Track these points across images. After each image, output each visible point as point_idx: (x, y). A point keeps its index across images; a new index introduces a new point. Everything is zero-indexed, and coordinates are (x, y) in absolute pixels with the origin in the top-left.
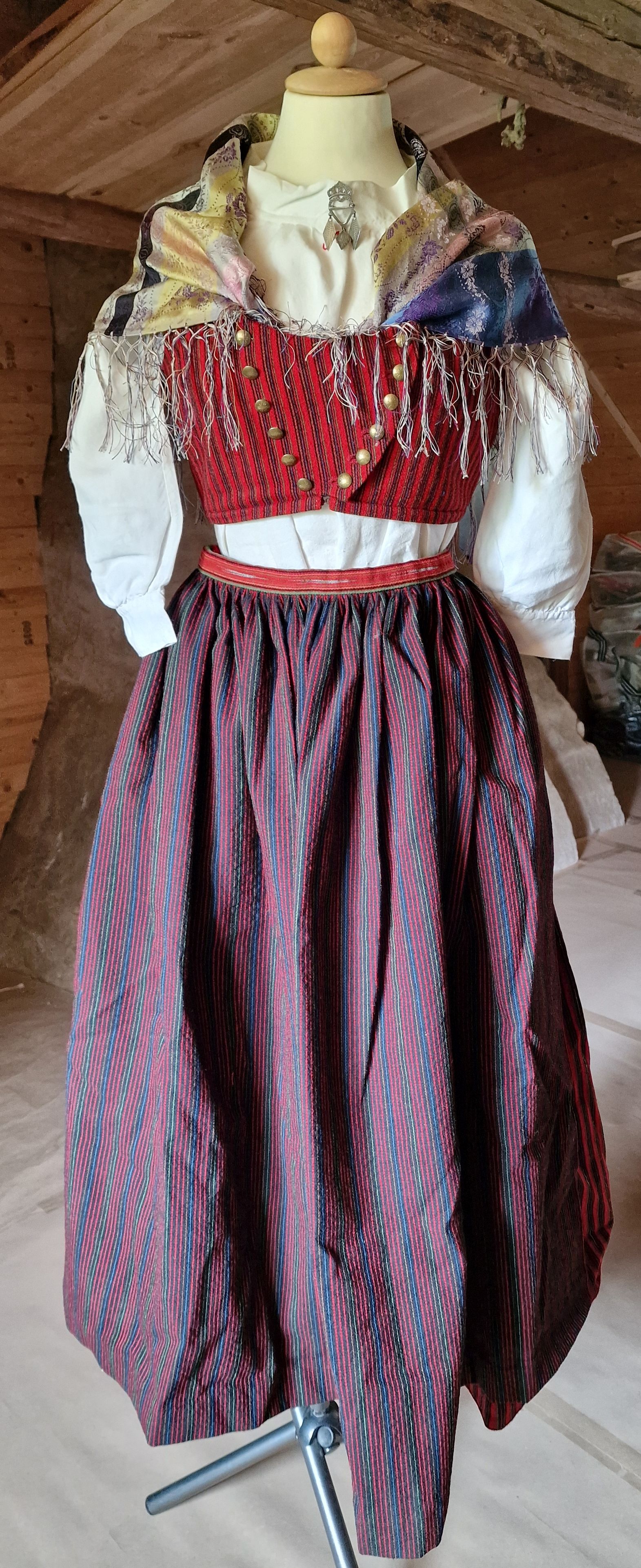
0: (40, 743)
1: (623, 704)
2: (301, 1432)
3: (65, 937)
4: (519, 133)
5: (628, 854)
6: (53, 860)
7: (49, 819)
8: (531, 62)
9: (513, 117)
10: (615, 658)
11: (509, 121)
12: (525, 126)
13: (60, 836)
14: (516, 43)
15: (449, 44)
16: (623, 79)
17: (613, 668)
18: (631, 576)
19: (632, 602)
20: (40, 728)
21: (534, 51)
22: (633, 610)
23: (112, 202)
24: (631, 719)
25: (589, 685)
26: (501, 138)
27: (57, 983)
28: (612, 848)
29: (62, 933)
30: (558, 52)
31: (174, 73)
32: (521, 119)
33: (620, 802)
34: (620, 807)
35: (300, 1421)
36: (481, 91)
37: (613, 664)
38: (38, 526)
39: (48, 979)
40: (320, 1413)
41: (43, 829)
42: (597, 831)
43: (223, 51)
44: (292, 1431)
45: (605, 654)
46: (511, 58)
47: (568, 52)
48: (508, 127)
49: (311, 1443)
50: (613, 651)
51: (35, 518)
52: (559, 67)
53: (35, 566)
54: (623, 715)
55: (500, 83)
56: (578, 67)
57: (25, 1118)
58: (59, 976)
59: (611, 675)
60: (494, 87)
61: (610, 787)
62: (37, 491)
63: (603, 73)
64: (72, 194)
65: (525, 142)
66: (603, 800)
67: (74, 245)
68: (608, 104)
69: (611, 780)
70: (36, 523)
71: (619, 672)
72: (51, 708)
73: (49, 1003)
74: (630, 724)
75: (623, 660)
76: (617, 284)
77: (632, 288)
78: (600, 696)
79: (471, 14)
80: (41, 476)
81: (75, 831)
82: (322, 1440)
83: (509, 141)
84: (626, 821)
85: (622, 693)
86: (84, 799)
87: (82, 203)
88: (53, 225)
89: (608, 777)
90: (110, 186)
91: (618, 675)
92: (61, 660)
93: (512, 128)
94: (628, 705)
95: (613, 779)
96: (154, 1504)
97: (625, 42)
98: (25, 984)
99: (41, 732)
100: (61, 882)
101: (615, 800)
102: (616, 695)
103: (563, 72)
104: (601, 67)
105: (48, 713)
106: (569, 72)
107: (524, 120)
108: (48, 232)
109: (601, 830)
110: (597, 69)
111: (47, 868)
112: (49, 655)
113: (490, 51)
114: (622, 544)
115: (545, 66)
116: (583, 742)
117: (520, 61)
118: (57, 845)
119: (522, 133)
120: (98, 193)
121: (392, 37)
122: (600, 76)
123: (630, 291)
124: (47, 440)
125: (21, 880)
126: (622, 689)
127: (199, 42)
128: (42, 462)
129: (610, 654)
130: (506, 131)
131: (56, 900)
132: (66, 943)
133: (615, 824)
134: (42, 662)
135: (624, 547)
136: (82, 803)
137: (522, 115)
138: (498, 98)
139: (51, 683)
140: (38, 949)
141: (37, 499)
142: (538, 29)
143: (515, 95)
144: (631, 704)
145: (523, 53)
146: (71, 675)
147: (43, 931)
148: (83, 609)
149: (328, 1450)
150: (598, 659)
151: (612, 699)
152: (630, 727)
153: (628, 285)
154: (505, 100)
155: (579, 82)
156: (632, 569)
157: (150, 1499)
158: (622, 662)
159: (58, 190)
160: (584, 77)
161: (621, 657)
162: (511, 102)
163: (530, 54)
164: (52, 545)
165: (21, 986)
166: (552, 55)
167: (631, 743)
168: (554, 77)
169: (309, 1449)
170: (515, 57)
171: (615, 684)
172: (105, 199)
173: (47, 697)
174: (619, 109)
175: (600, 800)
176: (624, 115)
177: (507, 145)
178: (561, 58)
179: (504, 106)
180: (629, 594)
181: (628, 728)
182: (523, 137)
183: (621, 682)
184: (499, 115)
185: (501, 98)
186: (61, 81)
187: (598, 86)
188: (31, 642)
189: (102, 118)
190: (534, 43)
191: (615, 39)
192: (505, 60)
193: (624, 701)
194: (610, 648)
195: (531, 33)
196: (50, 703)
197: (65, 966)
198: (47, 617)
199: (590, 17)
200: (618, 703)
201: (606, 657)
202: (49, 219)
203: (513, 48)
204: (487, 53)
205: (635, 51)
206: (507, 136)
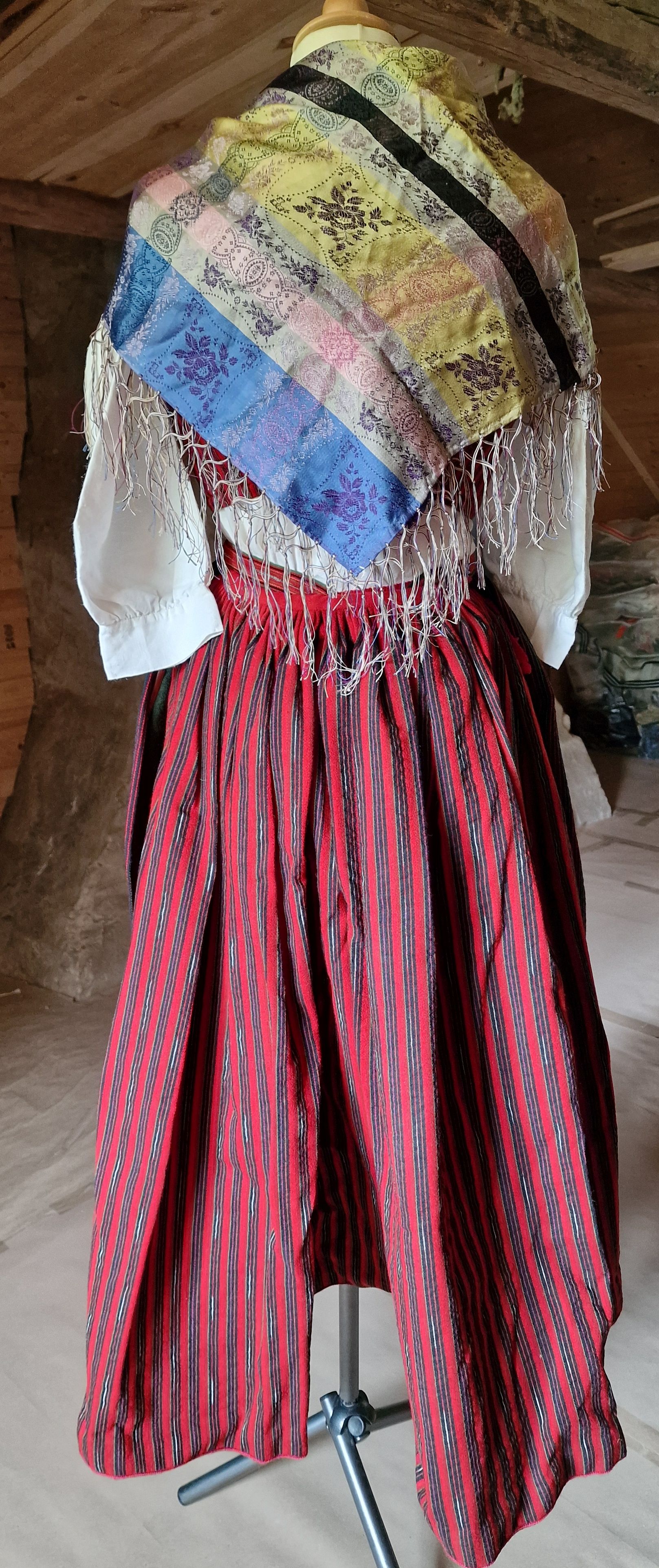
0: (26, 747)
1: (605, 696)
2: (331, 1422)
3: (61, 941)
4: (517, 105)
5: (615, 846)
6: (44, 866)
7: (37, 825)
8: (532, 29)
9: (511, 87)
10: (598, 650)
11: (506, 92)
12: (523, 98)
13: (51, 840)
14: (517, 10)
15: (449, 12)
16: (624, 46)
17: (595, 659)
18: (612, 566)
19: (614, 592)
20: (25, 733)
21: (535, 18)
22: (615, 600)
23: (89, 188)
24: (614, 711)
25: (572, 678)
26: (498, 111)
27: (54, 988)
28: (599, 840)
29: (57, 938)
30: (560, 19)
31: (158, 48)
32: (519, 91)
33: (607, 795)
34: (606, 799)
35: (330, 1411)
36: (479, 62)
37: (595, 655)
38: (17, 527)
39: (45, 984)
40: (349, 1403)
41: (33, 834)
42: (585, 824)
43: (208, 24)
44: (322, 1420)
45: (587, 646)
46: (512, 27)
47: (571, 20)
48: (505, 100)
49: (342, 1432)
50: (595, 642)
51: (13, 518)
52: (561, 35)
53: (15, 567)
54: (606, 707)
55: (500, 52)
56: (580, 34)
57: (31, 1122)
58: (56, 980)
59: (593, 667)
60: (493, 57)
61: (595, 781)
62: (16, 491)
63: (604, 40)
64: (45, 180)
65: (523, 115)
66: (590, 793)
67: (44, 233)
68: (610, 73)
69: (598, 772)
70: (14, 524)
71: (601, 664)
72: (35, 712)
73: (47, 1008)
74: (613, 716)
75: (605, 652)
76: (599, 264)
77: (613, 268)
78: (582, 689)
80: (18, 475)
81: (65, 836)
82: (353, 1429)
83: (507, 114)
84: (612, 812)
85: (605, 685)
86: (74, 803)
87: (55, 189)
88: (26, 213)
89: (593, 769)
90: (85, 170)
91: (600, 666)
92: (44, 664)
93: (510, 100)
94: (611, 697)
95: (599, 771)
96: (186, 1495)
97: (627, 8)
98: (21, 988)
99: (27, 736)
100: (54, 886)
101: (601, 792)
102: (599, 687)
103: (564, 40)
104: (604, 34)
105: (33, 717)
106: (571, 40)
107: (522, 92)
108: (20, 220)
109: (589, 823)
110: (599, 37)
111: (39, 873)
112: (31, 659)
113: (491, 19)
114: (603, 533)
115: (547, 34)
116: (570, 735)
117: (522, 29)
118: (49, 850)
119: (520, 105)
120: (73, 178)
121: (391, 5)
122: (602, 43)
123: (611, 271)
124: (22, 438)
125: (14, 885)
126: (605, 681)
127: (185, 15)
128: (19, 460)
129: (592, 646)
130: (504, 104)
131: (50, 905)
132: (62, 947)
133: (601, 816)
134: (25, 666)
135: (605, 536)
136: (72, 807)
137: (519, 86)
138: (495, 69)
139: (35, 687)
140: (34, 955)
141: (14, 499)
143: (513, 64)
144: (613, 696)
145: (526, 22)
146: (55, 679)
147: (37, 936)
148: (65, 611)
149: (358, 1439)
150: (580, 651)
151: (594, 691)
152: (612, 718)
153: (610, 266)
154: (502, 71)
155: (581, 50)
156: (613, 559)
157: (182, 1490)
158: (604, 653)
159: (31, 176)
160: (586, 45)
161: (603, 649)
162: (509, 72)
163: (532, 22)
164: (31, 545)
165: (18, 991)
166: (554, 22)
167: (614, 735)
168: (556, 45)
169: (340, 1438)
170: (516, 24)
171: (597, 676)
172: (79, 184)
173: (31, 702)
174: (620, 80)
175: (587, 793)
176: (624, 85)
177: (504, 118)
178: (563, 25)
179: (501, 77)
180: (611, 583)
181: (610, 720)
182: (521, 110)
183: (603, 674)
184: (496, 86)
185: (499, 69)
186: (37, 60)
187: (601, 55)
188: (13, 646)
189: (81, 98)
190: (536, 9)
192: (507, 29)
193: (606, 693)
194: (592, 639)
196: (34, 707)
197: (61, 970)
198: (28, 620)
200: (600, 695)
201: (589, 649)
202: (24, 207)
203: (514, 15)
204: (489, 21)
205: (636, 17)
206: (504, 109)
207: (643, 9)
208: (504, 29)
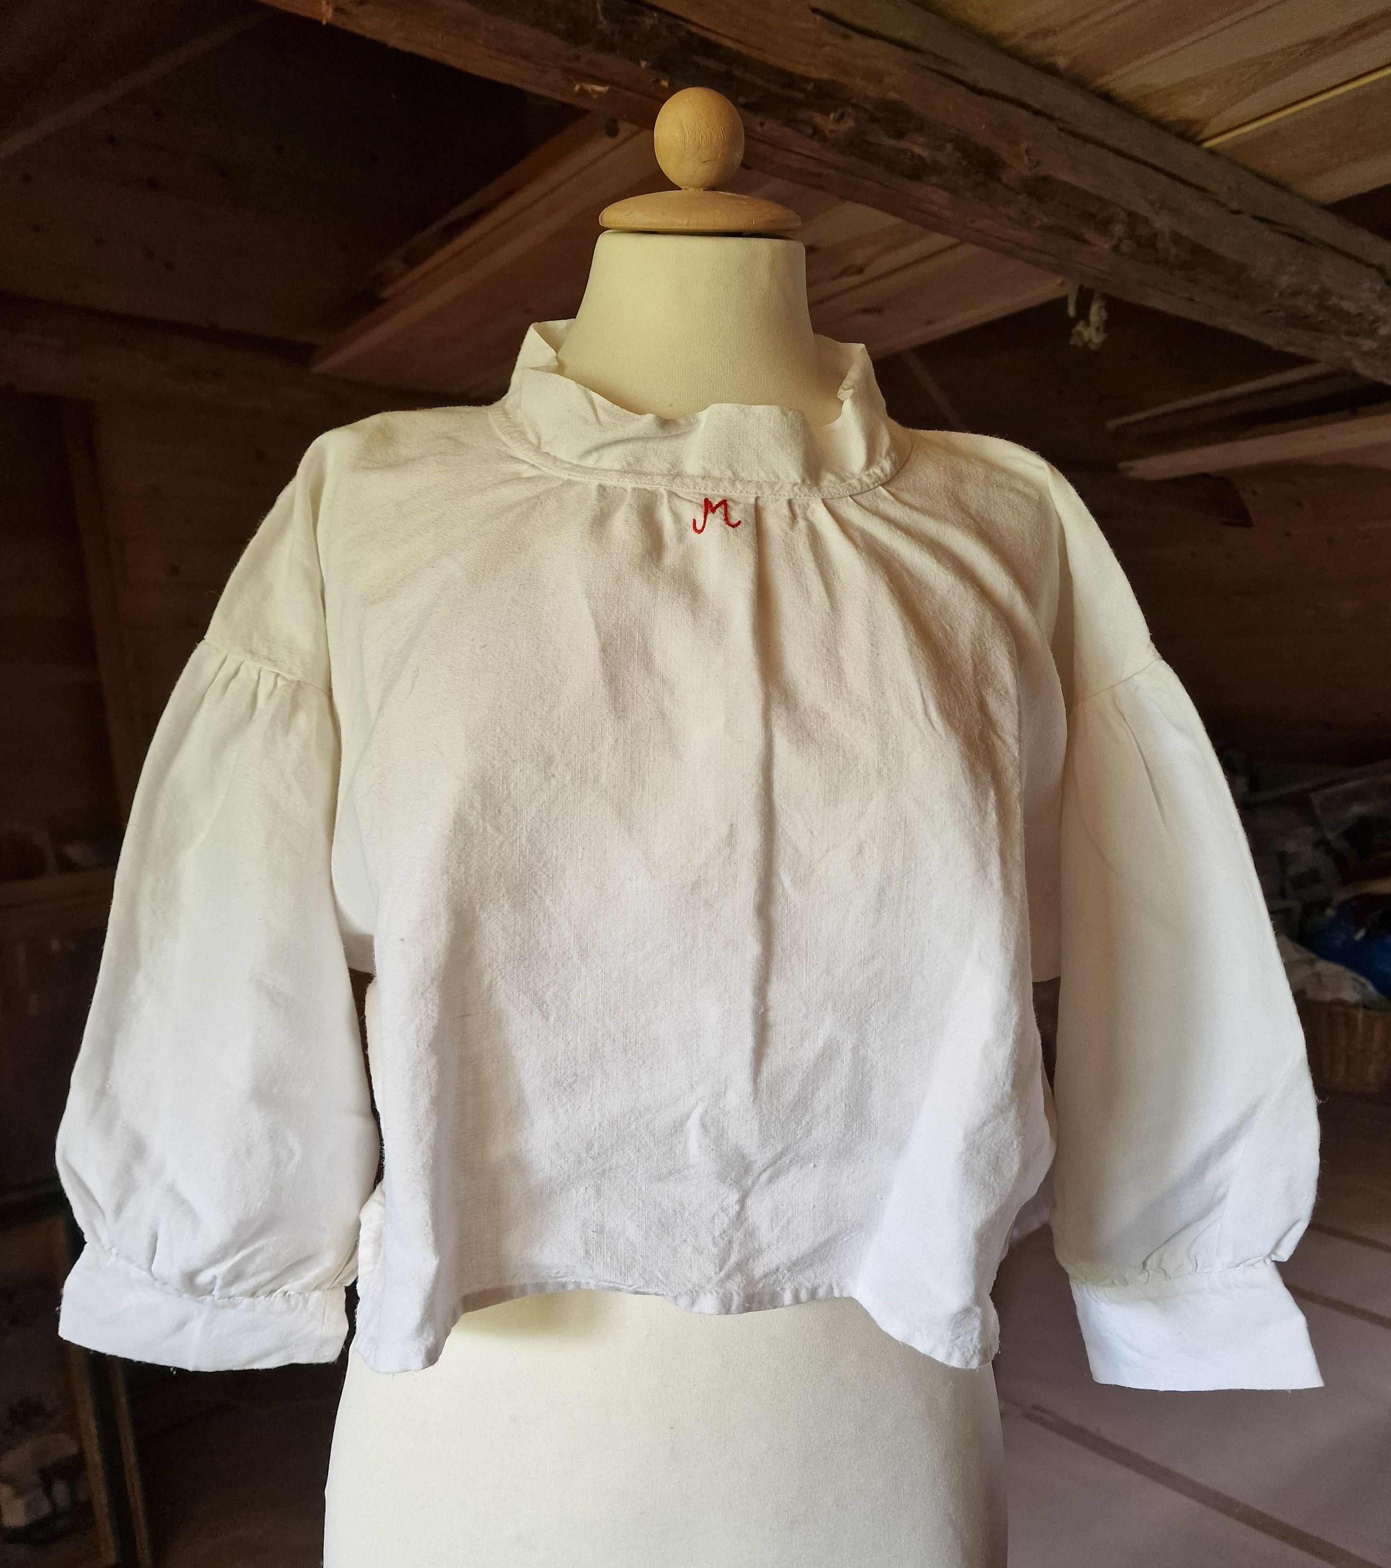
4: (1098, 329)
8: (1139, 245)
11: (1085, 316)
12: (1105, 321)
14: (1123, 223)
21: (1144, 232)
26: (1073, 337)
30: (1173, 232)
32: (1099, 313)
36: (1063, 282)
46: (1115, 242)
47: (1186, 231)
48: (1082, 323)
52: (1174, 250)
56: (1197, 250)
65: (1103, 339)
79: (1073, 188)
83: (1083, 340)
93: (1087, 322)
97: (1251, 215)
103: (1177, 256)
106: (1184, 256)
107: (1104, 314)
110: (1218, 250)
113: (1089, 235)
115: (1156, 250)
117: (1125, 245)
119: (1102, 328)
130: (1079, 328)
137: (1101, 307)
142: (1152, 203)
145: (1130, 235)
155: (1193, 267)
160: (1201, 261)
163: (1138, 236)
166: (1165, 236)
168: (1164, 262)
170: (1120, 240)
174: (1235, 299)
176: (1239, 305)
177: (1080, 344)
178: (1177, 239)
182: (1102, 335)
187: (1219, 272)
190: (1146, 221)
191: (1237, 213)
192: (1107, 246)
195: (1144, 210)
199: (1212, 186)
203: (1118, 229)
204: (1087, 237)
205: (1262, 226)
206: (1080, 334)
207: (1271, 217)
208: (1104, 245)
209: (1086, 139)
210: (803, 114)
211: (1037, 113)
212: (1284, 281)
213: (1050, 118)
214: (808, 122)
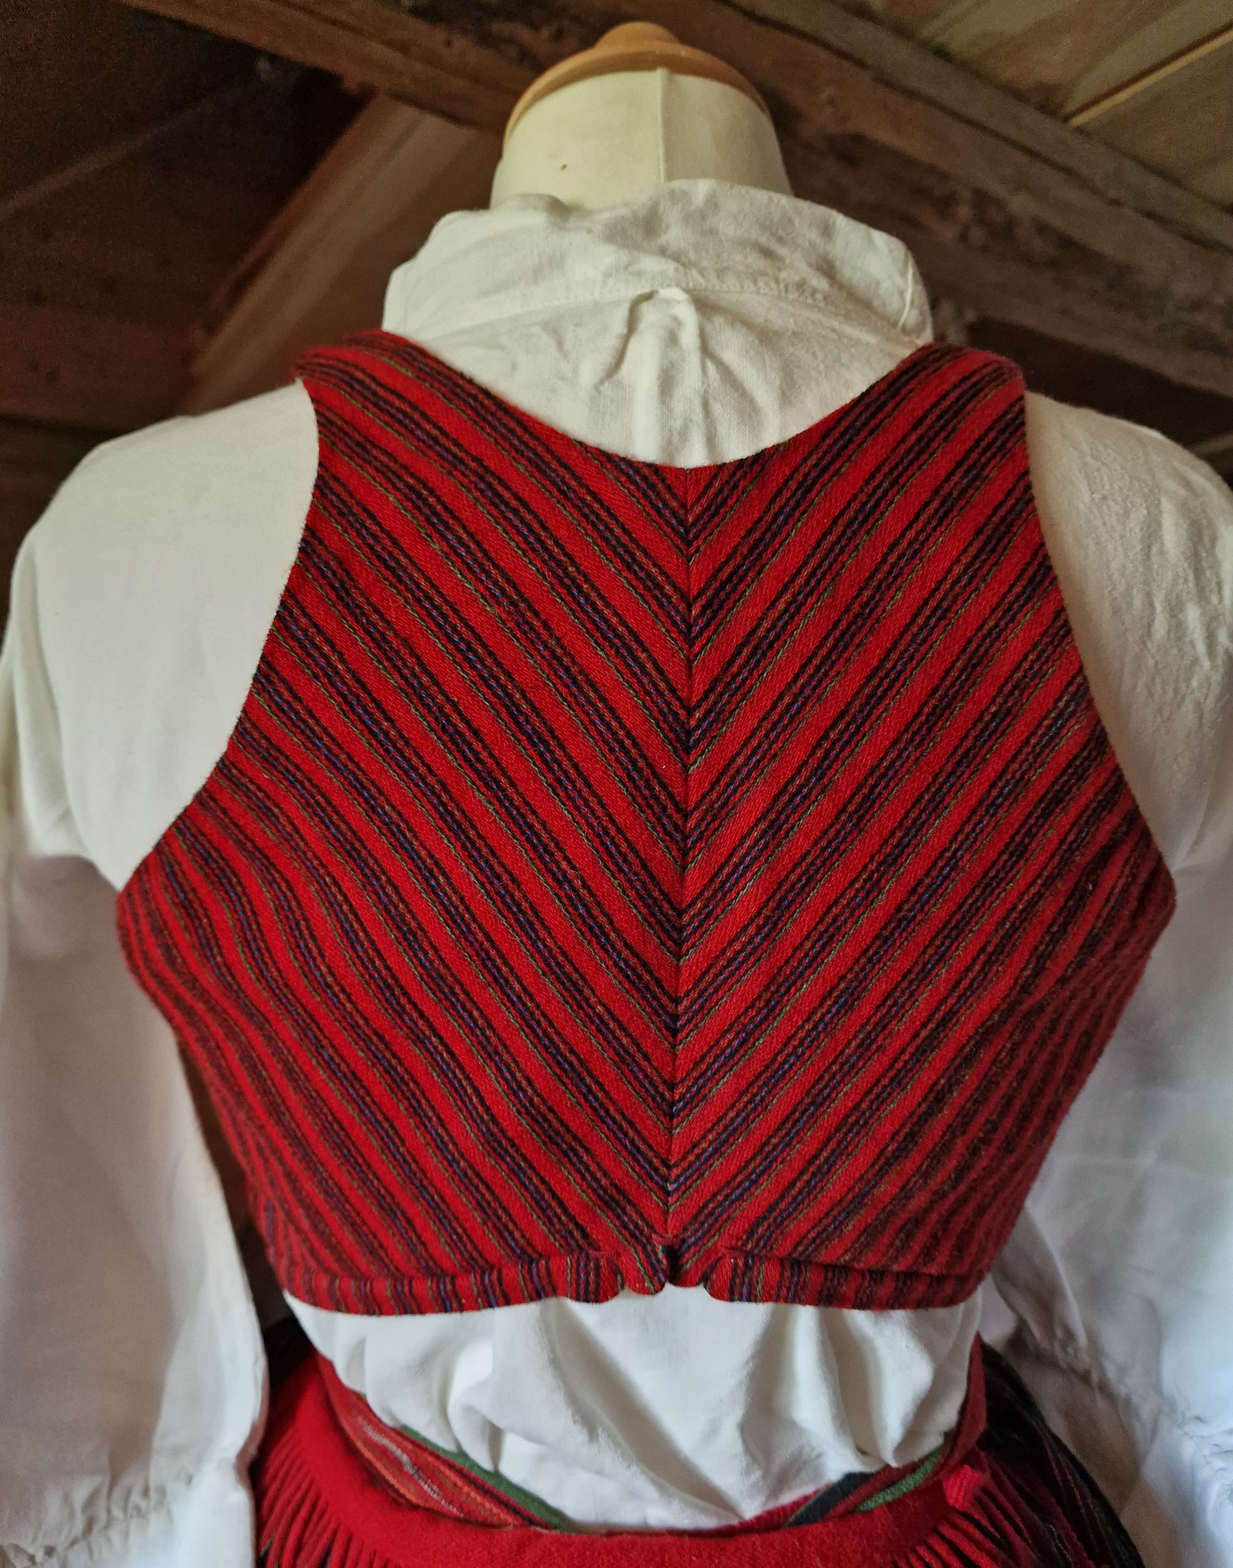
8: (992, 235)
14: (968, 204)
16: (1132, 263)
21: (997, 218)
30: (1035, 219)
46: (960, 229)
47: (1052, 220)
52: (1035, 244)
56: (1067, 243)
63: (1105, 254)
97: (1133, 209)
103: (1041, 251)
104: (1101, 245)
106: (1051, 251)
115: (1014, 243)
117: (974, 234)
142: (1003, 181)
145: (980, 220)
155: (1066, 266)
160: (1073, 258)
163: (990, 222)
166: (1025, 224)
168: (1027, 259)
170: (967, 227)
178: (1042, 229)
187: (1097, 275)
190: (1000, 204)
191: (1117, 204)
192: (952, 234)
195: (995, 188)
199: (1084, 170)
203: (964, 211)
205: (1149, 224)
208: (948, 233)
209: (913, 95)
210: (499, 27)
211: (844, 55)
212: (1182, 288)
213: (861, 64)
214: (511, 40)
